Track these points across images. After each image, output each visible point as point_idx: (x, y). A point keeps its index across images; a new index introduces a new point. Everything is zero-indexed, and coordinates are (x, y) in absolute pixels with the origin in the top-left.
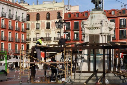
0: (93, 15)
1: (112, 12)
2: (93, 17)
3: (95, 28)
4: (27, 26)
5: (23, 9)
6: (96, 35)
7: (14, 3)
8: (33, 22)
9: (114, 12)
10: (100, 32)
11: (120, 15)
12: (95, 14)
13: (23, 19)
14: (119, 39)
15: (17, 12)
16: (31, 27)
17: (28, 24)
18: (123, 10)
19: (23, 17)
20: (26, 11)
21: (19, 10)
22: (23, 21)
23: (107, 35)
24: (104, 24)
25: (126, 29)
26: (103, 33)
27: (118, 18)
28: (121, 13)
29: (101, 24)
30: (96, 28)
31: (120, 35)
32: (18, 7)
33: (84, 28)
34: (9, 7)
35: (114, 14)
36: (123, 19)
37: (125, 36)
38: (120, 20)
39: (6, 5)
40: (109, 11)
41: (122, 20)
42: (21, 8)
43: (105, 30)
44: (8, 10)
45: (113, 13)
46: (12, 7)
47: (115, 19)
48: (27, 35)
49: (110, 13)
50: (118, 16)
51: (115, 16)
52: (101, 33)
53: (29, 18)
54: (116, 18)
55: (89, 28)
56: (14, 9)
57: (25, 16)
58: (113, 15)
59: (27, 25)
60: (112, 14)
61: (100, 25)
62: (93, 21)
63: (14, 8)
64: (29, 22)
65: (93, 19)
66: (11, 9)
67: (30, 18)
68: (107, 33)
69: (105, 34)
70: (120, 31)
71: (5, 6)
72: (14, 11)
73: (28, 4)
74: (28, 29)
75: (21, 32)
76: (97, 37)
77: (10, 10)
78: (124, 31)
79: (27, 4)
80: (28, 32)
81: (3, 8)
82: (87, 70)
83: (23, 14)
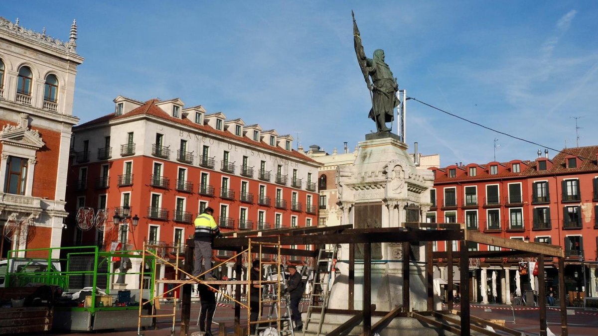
0: (369, 150)
1: (514, 166)
2: (368, 156)
3: (370, 184)
4: (322, 200)
5: (309, 162)
6: (372, 206)
7: (291, 151)
8: (333, 193)
9: (518, 165)
10: (383, 197)
11: (532, 173)
12: (374, 149)
13: (309, 186)
14: (533, 230)
15: (295, 170)
16: (329, 202)
17: (323, 196)
18: (539, 162)
19: (309, 181)
20: (317, 167)
21: (300, 165)
22: (309, 188)
23: (402, 204)
24: (390, 174)
25: (548, 206)
26: (391, 200)
27: (529, 180)
28: (536, 169)
29: (385, 173)
30: (373, 186)
31: (535, 221)
32: (298, 159)
33: (341, 186)
34: (278, 159)
35: (518, 171)
36: (541, 183)
37: (547, 224)
38: (533, 184)
39: (271, 154)
40: (507, 164)
41: (539, 185)
42: (305, 161)
43: (397, 190)
44: (274, 165)
45: (516, 169)
46: (284, 160)
47: (521, 183)
48: (322, 220)
49: (509, 170)
50: (528, 175)
51: (521, 175)
52: (385, 200)
53: (326, 183)
54: (524, 181)
55: (354, 186)
56: (290, 164)
57: (315, 179)
58: (517, 174)
59: (322, 198)
60: (515, 171)
61: (381, 178)
62: (365, 165)
63: (290, 161)
64: (326, 193)
65: (367, 160)
66: (282, 163)
67: (328, 182)
68: (403, 200)
69: (395, 203)
70: (534, 210)
71: (268, 156)
72: (288, 168)
73: (327, 154)
74: (324, 207)
75: (304, 214)
76: (374, 210)
77: (280, 166)
78: (544, 210)
79: (325, 154)
80: (322, 214)
81: (263, 162)
82: (346, 307)
83: (309, 174)
